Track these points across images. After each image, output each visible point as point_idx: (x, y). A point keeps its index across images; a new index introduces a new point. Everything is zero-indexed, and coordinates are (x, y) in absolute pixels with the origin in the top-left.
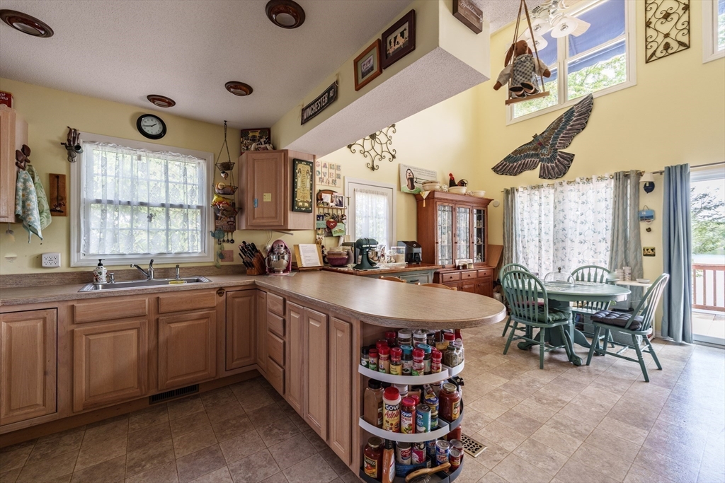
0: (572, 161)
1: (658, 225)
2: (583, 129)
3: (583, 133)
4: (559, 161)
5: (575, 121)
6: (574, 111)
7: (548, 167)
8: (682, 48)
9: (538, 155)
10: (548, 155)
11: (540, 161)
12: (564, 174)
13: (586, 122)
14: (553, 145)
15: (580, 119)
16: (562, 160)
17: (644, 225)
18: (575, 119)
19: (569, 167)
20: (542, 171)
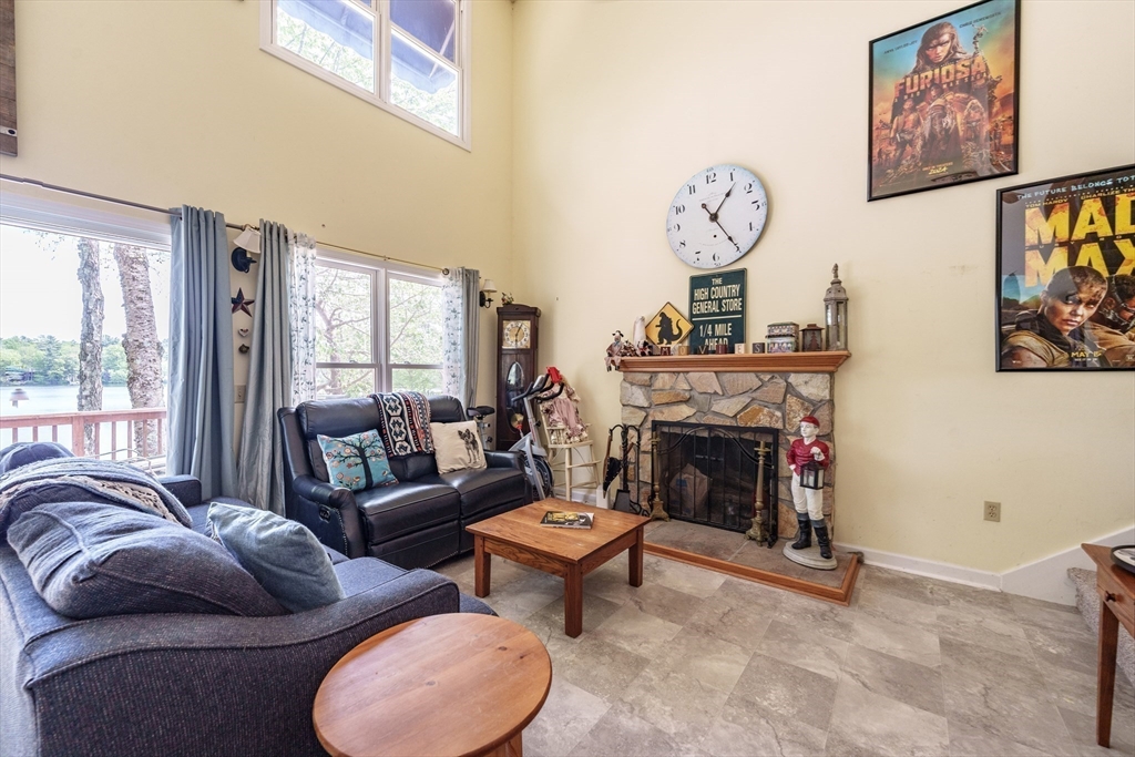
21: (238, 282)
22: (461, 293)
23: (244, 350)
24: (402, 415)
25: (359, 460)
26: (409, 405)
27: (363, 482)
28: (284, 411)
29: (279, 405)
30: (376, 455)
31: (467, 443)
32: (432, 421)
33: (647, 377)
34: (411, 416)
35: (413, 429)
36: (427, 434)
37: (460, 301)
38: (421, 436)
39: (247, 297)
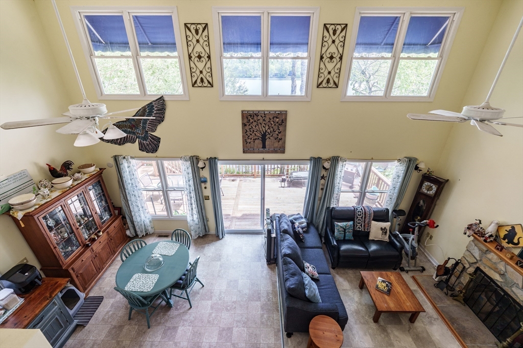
0: (160, 142)
1: (208, 185)
2: (162, 121)
3: (163, 124)
4: (150, 140)
5: (155, 114)
6: (153, 106)
7: (144, 144)
8: (209, 85)
9: (134, 133)
10: (142, 135)
11: (137, 138)
12: (156, 151)
13: (164, 117)
14: (144, 128)
15: (159, 113)
16: (153, 140)
17: (203, 185)
18: (155, 112)
19: (158, 146)
20: (140, 146)
21: (323, 172)
22: (404, 169)
23: (322, 189)
24: (362, 218)
25: (343, 233)
26: (365, 214)
27: (342, 239)
28: (329, 208)
29: (328, 206)
30: (349, 232)
31: (383, 232)
32: (373, 220)
33: (485, 249)
34: (365, 218)
35: (364, 223)
36: (369, 224)
37: (403, 172)
38: (367, 225)
39: (325, 175)
